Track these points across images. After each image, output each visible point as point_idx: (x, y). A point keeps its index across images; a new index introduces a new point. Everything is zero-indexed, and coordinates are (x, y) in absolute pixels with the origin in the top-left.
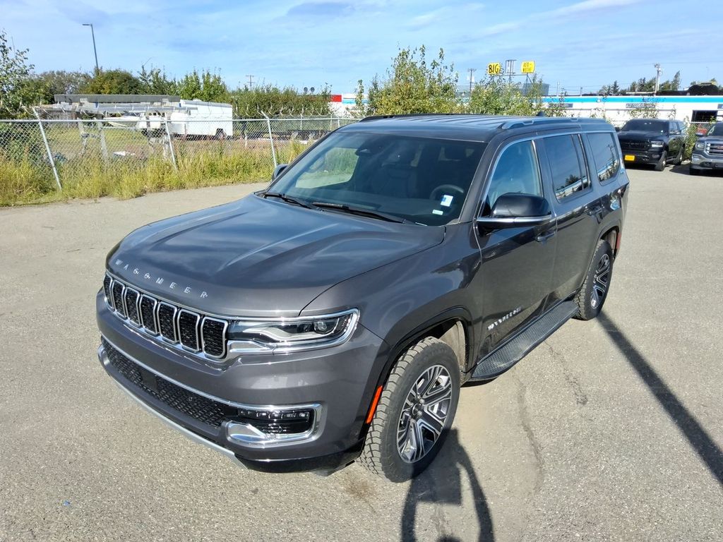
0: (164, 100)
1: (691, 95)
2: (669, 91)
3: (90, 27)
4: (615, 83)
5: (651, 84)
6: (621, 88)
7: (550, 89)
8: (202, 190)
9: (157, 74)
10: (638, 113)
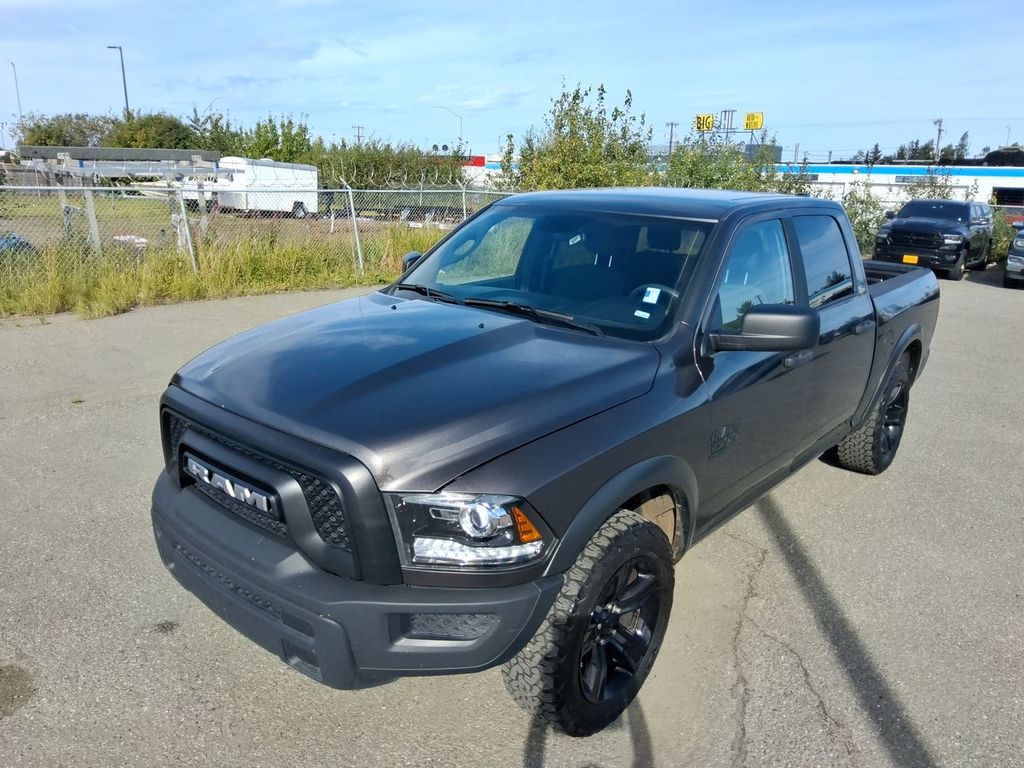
0: (195, 158)
1: (989, 165)
2: (953, 159)
3: (118, 50)
4: (876, 146)
5: (927, 148)
6: (885, 153)
7: (783, 153)
8: (235, 302)
9: (217, 121)
10: (920, 190)
